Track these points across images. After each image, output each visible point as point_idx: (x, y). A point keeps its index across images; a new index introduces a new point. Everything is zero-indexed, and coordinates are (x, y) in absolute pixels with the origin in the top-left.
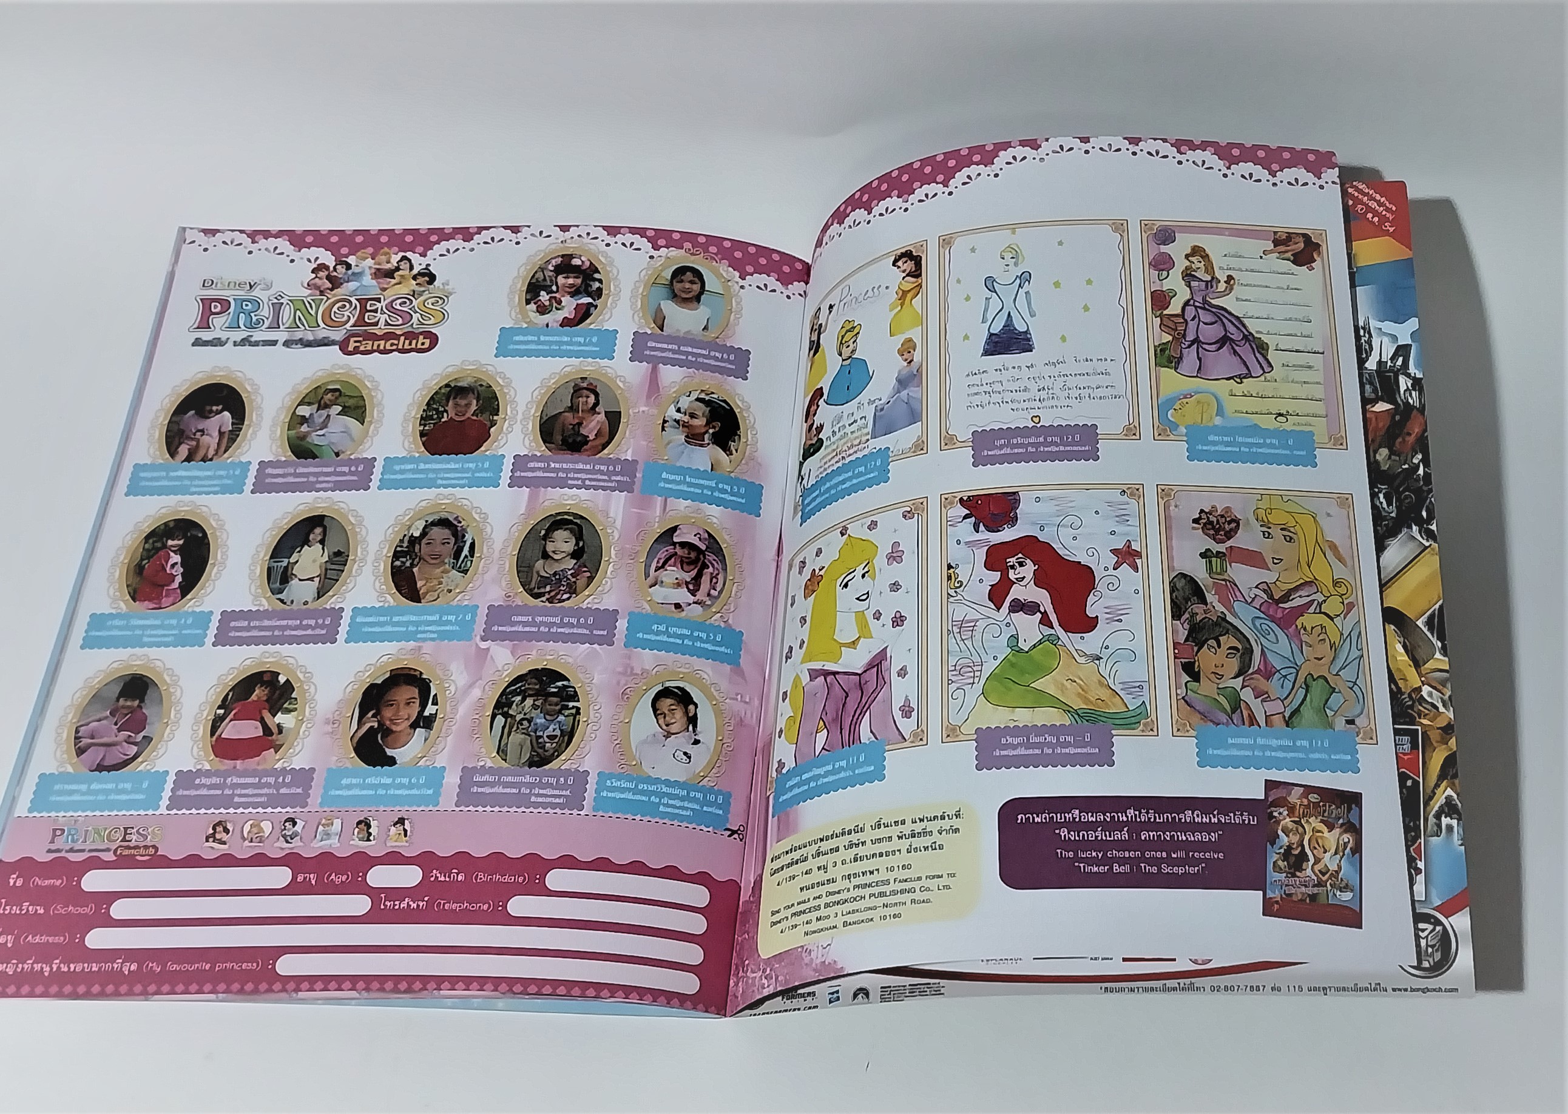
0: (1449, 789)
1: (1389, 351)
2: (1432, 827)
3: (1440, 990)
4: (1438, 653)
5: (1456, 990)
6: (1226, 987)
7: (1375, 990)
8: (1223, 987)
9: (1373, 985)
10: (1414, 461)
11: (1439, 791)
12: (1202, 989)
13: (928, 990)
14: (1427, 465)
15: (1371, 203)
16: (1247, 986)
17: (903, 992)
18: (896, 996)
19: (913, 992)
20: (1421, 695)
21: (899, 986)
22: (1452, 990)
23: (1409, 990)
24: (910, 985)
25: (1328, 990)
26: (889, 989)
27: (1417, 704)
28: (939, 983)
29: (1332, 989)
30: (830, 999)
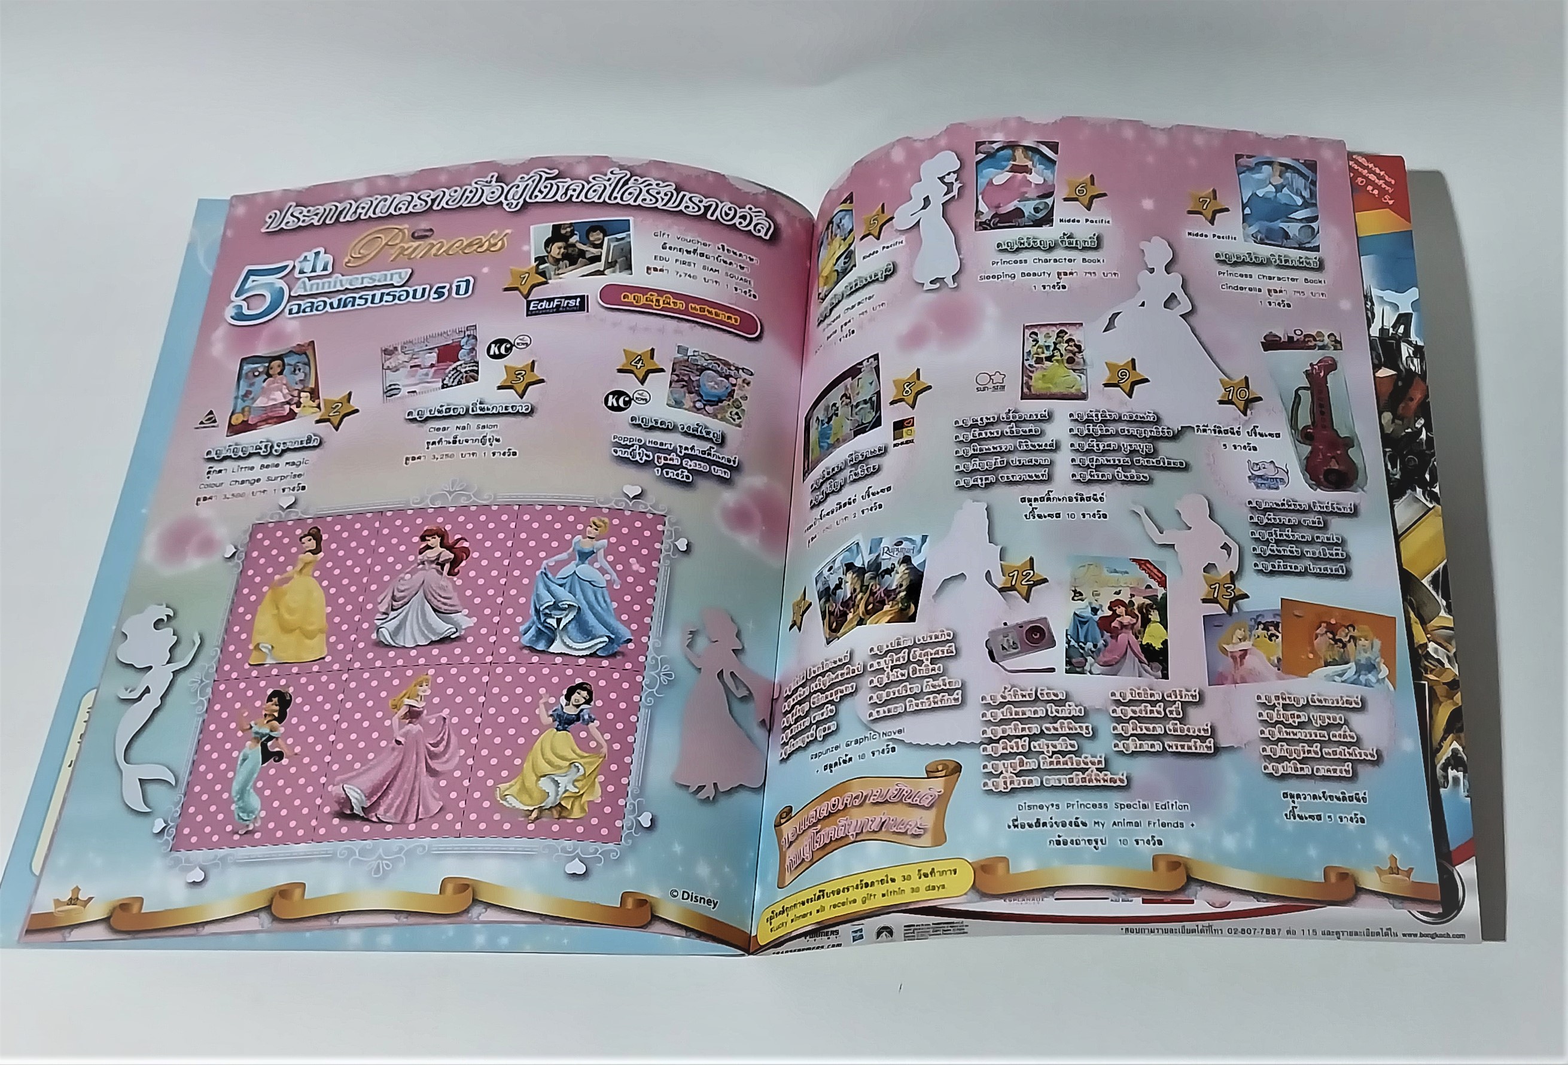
0: (1455, 741)
1: (1390, 321)
2: (1440, 777)
3: (1448, 936)
4: (1442, 611)
5: (1463, 936)
6: (1243, 930)
7: (1386, 934)
8: (1240, 930)
9: (1384, 930)
10: (1417, 425)
11: (1445, 744)
12: (1220, 931)
13: (952, 929)
14: (1429, 430)
15: (1370, 176)
16: (1263, 929)
17: (926, 930)
18: (920, 934)
19: (937, 931)
20: (1428, 651)
21: (922, 925)
22: (1459, 936)
23: (1418, 935)
24: (934, 923)
25: (1341, 934)
26: (913, 928)
27: (1423, 660)
28: (962, 922)
29: (1345, 934)
30: (853, 937)
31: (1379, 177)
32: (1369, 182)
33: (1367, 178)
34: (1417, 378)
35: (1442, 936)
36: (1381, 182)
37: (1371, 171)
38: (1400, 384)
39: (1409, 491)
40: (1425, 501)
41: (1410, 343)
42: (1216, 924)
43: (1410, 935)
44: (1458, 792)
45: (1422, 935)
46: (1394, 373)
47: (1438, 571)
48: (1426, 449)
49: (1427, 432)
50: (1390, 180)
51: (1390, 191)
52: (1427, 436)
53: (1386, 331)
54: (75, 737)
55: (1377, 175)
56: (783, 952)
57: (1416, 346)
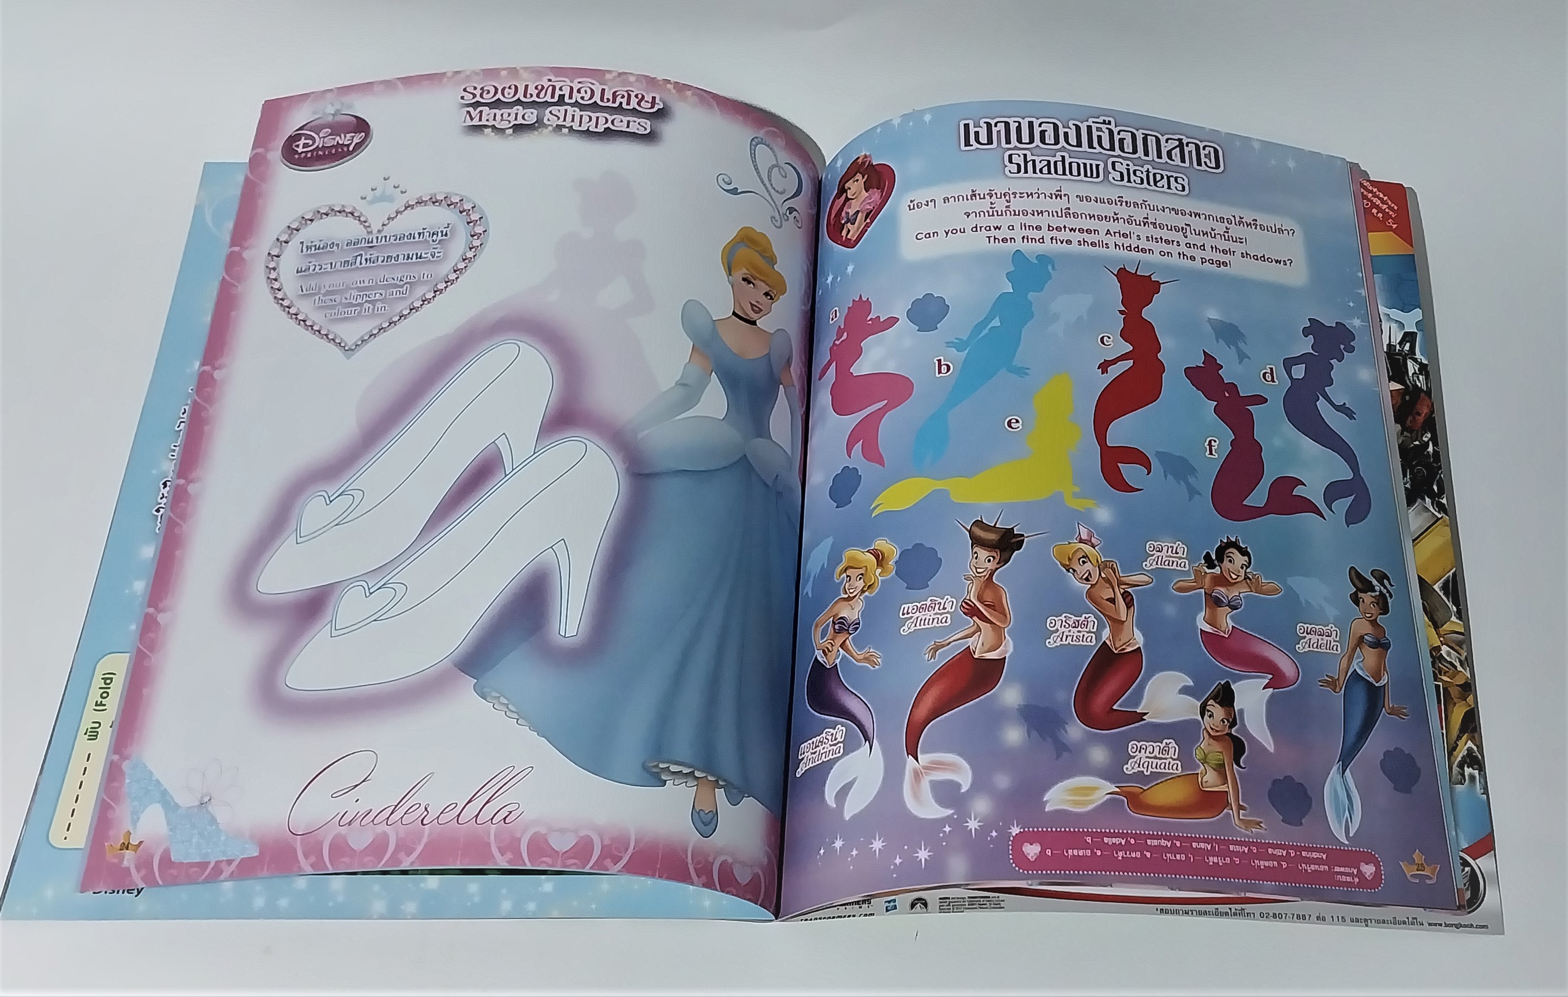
0: (1469, 742)
1: (1397, 337)
2: (1457, 774)
3: (1472, 926)
4: (1453, 616)
5: (1486, 927)
6: (1275, 914)
7: (1413, 924)
8: (1271, 914)
9: (1410, 919)
10: (1424, 439)
11: (1460, 743)
12: (1252, 915)
13: (988, 903)
14: (1435, 444)
15: (1375, 200)
16: (1294, 915)
17: (962, 903)
18: (955, 907)
19: (973, 905)
20: (1441, 654)
21: (958, 898)
22: (1483, 927)
23: (1443, 925)
24: (969, 897)
25: (1369, 921)
26: (948, 900)
27: (1437, 661)
28: (998, 897)
29: (1373, 921)
30: (887, 907)
31: (1384, 202)
32: (1375, 206)
33: (1371, 201)
34: (1423, 394)
35: (1466, 926)
36: (1385, 206)
37: (1375, 196)
38: (1407, 398)
39: (1419, 500)
40: (1431, 509)
41: (1415, 360)
42: (1249, 908)
43: (1435, 925)
44: (1473, 789)
46: (1402, 387)
47: (1448, 579)
48: (1433, 462)
49: (1433, 446)
50: (1393, 205)
51: (1393, 216)
52: (1434, 449)
53: (1393, 348)
54: (91, 704)
55: (1381, 199)
56: (811, 920)
57: (1421, 364)
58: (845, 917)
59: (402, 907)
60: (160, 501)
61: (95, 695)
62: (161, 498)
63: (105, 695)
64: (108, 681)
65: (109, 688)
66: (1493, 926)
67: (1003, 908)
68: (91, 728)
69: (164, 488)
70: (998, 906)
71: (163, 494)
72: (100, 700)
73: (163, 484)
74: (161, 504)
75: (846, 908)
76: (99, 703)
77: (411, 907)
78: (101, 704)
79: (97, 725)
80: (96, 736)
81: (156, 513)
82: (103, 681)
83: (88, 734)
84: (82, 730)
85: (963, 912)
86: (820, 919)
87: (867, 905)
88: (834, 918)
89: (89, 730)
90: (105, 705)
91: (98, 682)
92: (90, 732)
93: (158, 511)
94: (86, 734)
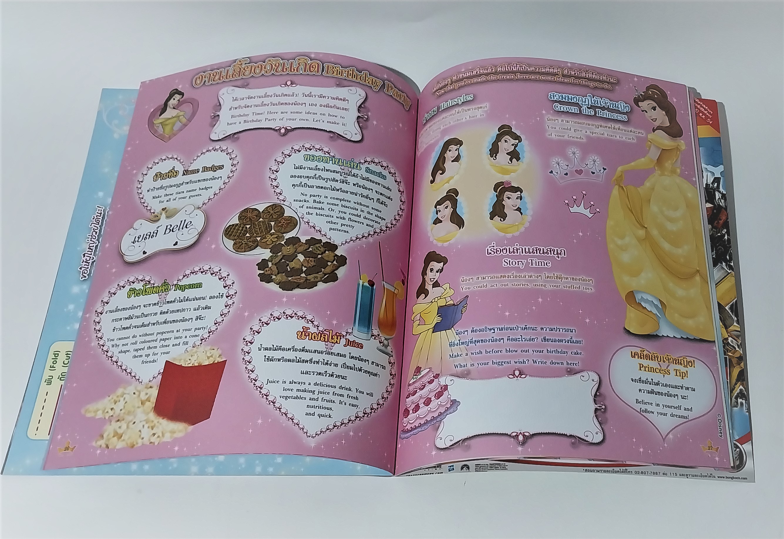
0: (741, 386)
1: (711, 180)
2: (734, 402)
4: (735, 323)
5: (746, 479)
6: (642, 472)
7: (710, 477)
8: (640, 472)
9: (709, 475)
10: (723, 232)
11: (737, 386)
12: (631, 472)
13: (499, 467)
14: (729, 235)
15: (701, 108)
16: (651, 472)
17: (486, 467)
18: (483, 469)
19: (492, 468)
20: (728, 342)
21: (485, 465)
22: (744, 479)
23: (725, 477)
24: (490, 464)
25: (689, 475)
26: (479, 466)
27: (726, 345)
28: (505, 464)
29: (691, 475)
30: (449, 469)
31: (705, 110)
32: (701, 112)
33: (699, 109)
34: (723, 209)
35: (736, 478)
36: (706, 112)
37: (701, 107)
38: (715, 211)
39: (720, 264)
40: (727, 269)
41: (720, 192)
42: (629, 469)
43: (721, 477)
44: (743, 409)
45: (727, 478)
46: (712, 206)
47: (733, 304)
48: (727, 244)
49: (728, 236)
50: (710, 111)
51: (710, 117)
52: (728, 238)
53: (709, 185)
54: (48, 367)
55: (705, 109)
56: (412, 475)
57: (722, 194)
58: (428, 474)
59: (206, 470)
60: (82, 264)
61: (50, 362)
62: (82, 262)
63: (55, 362)
64: (56, 355)
65: (57, 359)
66: (750, 478)
67: (507, 469)
68: (48, 379)
69: (84, 257)
70: (504, 468)
71: (83, 260)
72: (52, 365)
73: (83, 255)
74: (82, 265)
75: (429, 470)
76: (52, 366)
77: (210, 470)
78: (53, 367)
79: (51, 377)
80: (51, 383)
81: (80, 270)
82: (54, 355)
83: (47, 382)
84: (43, 380)
85: (487, 471)
86: (416, 475)
87: (439, 468)
88: (423, 474)
89: (47, 380)
90: (55, 367)
91: (51, 356)
92: (48, 381)
93: (81, 269)
94: (45, 382)
